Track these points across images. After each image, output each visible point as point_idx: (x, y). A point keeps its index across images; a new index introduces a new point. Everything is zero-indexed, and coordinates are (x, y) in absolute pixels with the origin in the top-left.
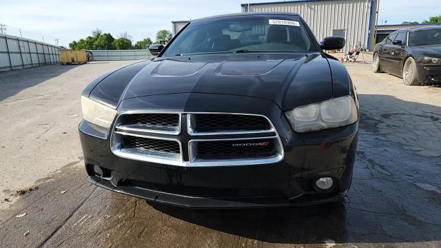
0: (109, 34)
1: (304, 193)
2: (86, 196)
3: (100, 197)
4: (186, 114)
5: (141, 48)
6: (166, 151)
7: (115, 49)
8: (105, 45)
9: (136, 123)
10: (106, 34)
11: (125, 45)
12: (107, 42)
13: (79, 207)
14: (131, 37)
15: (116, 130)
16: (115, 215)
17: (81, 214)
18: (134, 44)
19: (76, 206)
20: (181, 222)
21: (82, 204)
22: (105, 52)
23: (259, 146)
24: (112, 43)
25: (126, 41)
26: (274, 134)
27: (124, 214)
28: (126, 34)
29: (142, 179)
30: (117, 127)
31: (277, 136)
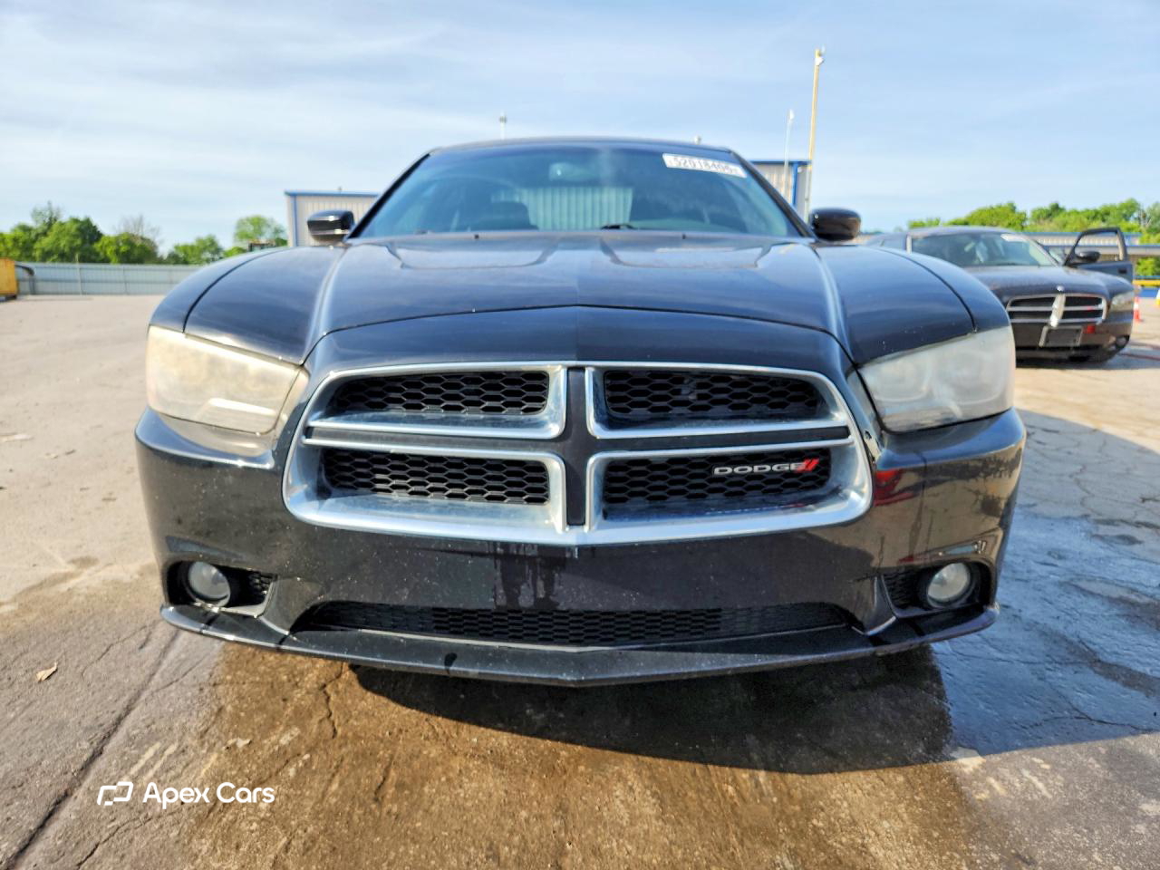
0: (88, 223)
1: (899, 614)
2: (136, 678)
3: (189, 679)
4: (582, 369)
5: (186, 262)
6: (490, 498)
7: (106, 261)
8: (73, 250)
9: (381, 407)
10: (76, 221)
11: (136, 252)
12: (79, 242)
13: (119, 720)
14: (155, 230)
15: (308, 431)
16: (265, 735)
17: (139, 743)
18: (164, 250)
19: (108, 719)
20: (503, 740)
21: (128, 710)
22: (75, 270)
23: (790, 474)
24: (97, 246)
25: (138, 243)
26: (843, 432)
27: (296, 731)
28: (140, 222)
29: (404, 598)
30: (312, 423)
31: (854, 437)
